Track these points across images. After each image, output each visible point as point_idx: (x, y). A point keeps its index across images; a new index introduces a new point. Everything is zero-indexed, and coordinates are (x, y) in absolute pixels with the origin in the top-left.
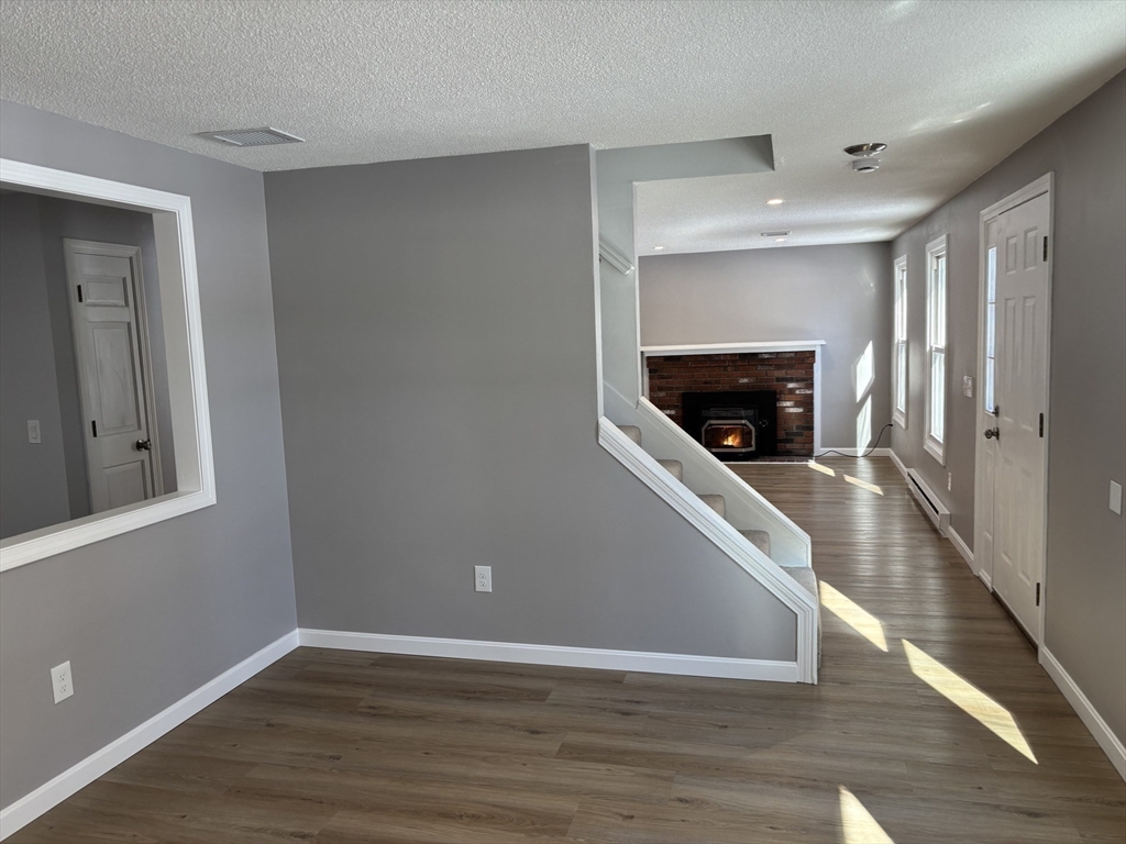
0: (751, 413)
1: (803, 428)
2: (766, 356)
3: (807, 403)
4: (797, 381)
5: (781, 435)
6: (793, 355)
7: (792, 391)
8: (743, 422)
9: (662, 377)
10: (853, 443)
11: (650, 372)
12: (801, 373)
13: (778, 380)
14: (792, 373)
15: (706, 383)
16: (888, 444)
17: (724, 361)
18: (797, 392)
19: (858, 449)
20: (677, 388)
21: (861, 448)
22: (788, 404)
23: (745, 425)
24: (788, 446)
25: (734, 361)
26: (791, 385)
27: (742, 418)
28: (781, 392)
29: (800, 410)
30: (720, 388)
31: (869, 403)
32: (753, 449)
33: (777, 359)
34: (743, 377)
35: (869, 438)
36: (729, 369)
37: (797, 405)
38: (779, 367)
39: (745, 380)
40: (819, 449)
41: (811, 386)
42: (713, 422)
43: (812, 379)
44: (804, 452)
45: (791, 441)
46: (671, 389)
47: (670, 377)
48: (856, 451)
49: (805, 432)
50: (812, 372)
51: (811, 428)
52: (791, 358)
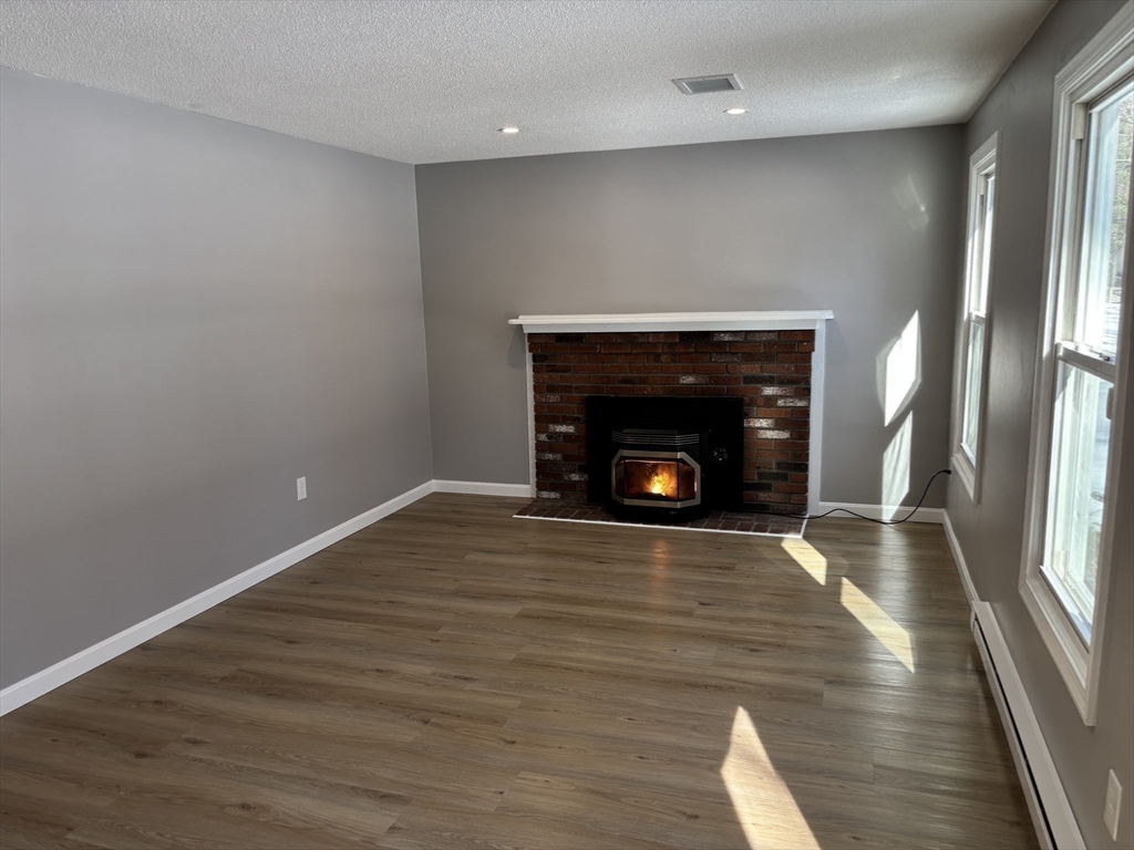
0: (694, 438)
1: (789, 466)
2: (727, 338)
3: (797, 423)
4: (781, 382)
5: (752, 476)
6: (773, 336)
7: (771, 401)
8: (679, 455)
9: (553, 369)
10: (875, 496)
11: (534, 359)
12: (788, 369)
13: (748, 380)
14: (771, 369)
15: (625, 381)
16: (942, 502)
17: (654, 345)
18: (780, 403)
19: (884, 507)
20: (579, 390)
21: (891, 505)
22: (763, 423)
23: (681, 460)
24: (763, 496)
25: (671, 345)
26: (769, 391)
27: (674, 449)
28: (752, 402)
29: (784, 435)
30: (648, 390)
31: (907, 428)
32: (697, 501)
33: (745, 344)
34: (688, 373)
35: (905, 490)
36: (663, 358)
37: (778, 426)
38: (749, 357)
39: (689, 380)
40: (817, 505)
41: (805, 392)
42: (626, 453)
43: (807, 381)
44: (790, 507)
45: (768, 488)
46: (568, 389)
47: (567, 370)
48: (880, 511)
49: (792, 474)
50: (809, 369)
51: (804, 468)
52: (768, 344)
